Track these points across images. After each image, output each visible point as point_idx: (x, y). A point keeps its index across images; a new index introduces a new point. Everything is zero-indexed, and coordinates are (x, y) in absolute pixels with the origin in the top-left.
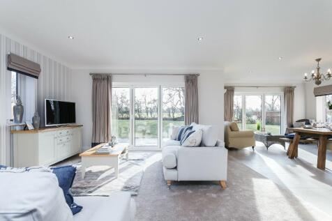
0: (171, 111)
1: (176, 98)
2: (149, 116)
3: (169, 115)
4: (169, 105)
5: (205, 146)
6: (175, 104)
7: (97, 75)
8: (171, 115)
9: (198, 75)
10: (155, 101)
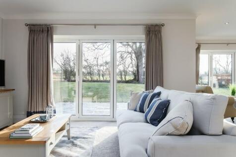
0: (123, 73)
1: (128, 61)
2: (102, 78)
3: (121, 78)
4: (121, 68)
5: (202, 133)
6: (127, 67)
7: (34, 25)
8: (123, 77)
9: (163, 25)
10: (107, 63)
